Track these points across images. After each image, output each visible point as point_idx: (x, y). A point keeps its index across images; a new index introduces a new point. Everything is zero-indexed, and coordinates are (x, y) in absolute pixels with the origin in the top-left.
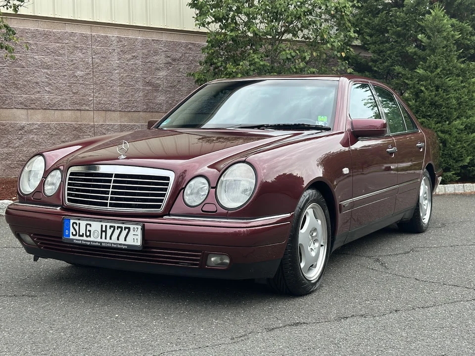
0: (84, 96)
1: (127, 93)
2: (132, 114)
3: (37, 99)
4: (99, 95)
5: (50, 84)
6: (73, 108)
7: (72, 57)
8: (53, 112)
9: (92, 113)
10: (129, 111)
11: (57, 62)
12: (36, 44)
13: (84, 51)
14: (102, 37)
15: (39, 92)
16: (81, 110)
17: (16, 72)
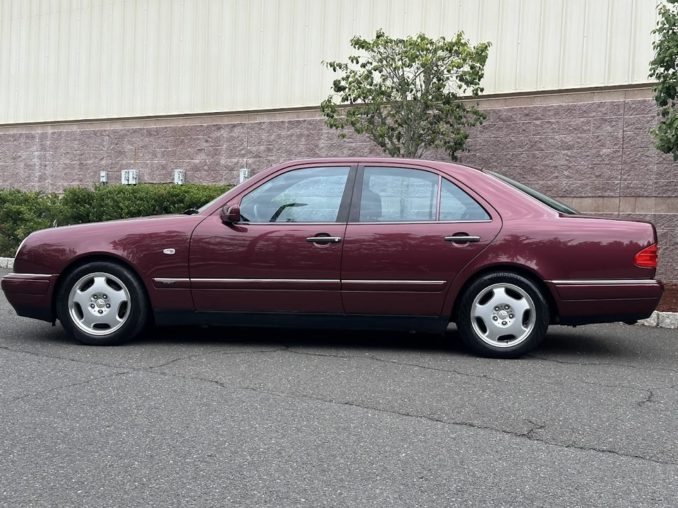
0: (610, 178)
1: (668, 172)
2: (673, 200)
3: (554, 186)
4: (629, 177)
5: (570, 167)
6: (593, 195)
7: (599, 133)
8: (570, 200)
9: (618, 199)
10: (669, 197)
11: (579, 140)
12: (558, 122)
13: (614, 123)
14: (639, 102)
15: (557, 177)
16: (603, 197)
17: (534, 156)
